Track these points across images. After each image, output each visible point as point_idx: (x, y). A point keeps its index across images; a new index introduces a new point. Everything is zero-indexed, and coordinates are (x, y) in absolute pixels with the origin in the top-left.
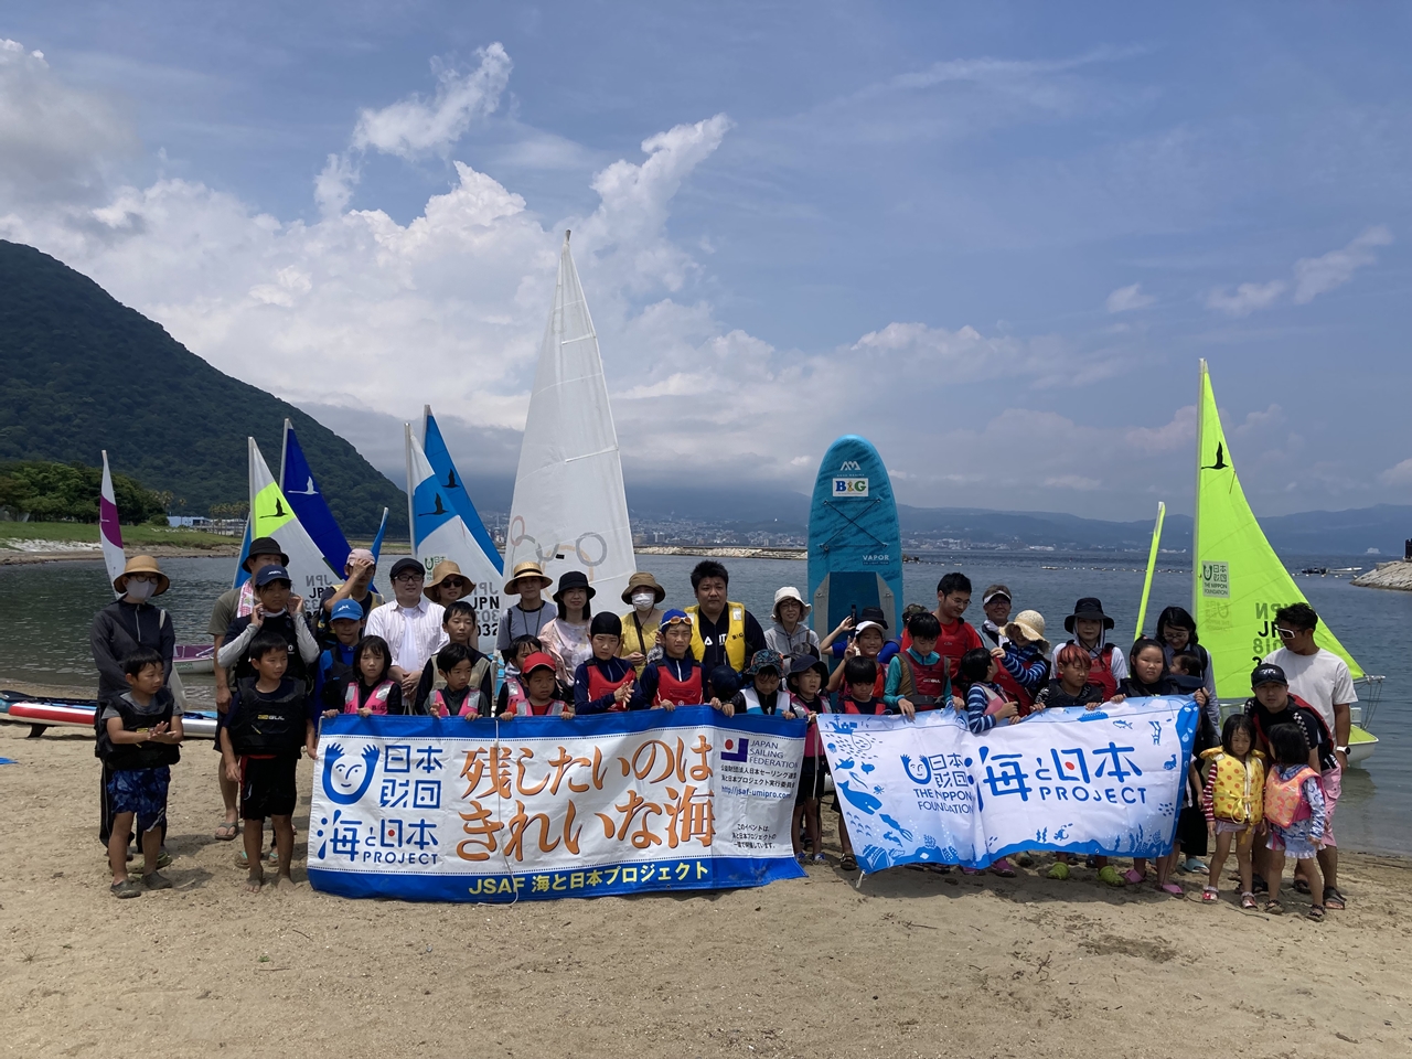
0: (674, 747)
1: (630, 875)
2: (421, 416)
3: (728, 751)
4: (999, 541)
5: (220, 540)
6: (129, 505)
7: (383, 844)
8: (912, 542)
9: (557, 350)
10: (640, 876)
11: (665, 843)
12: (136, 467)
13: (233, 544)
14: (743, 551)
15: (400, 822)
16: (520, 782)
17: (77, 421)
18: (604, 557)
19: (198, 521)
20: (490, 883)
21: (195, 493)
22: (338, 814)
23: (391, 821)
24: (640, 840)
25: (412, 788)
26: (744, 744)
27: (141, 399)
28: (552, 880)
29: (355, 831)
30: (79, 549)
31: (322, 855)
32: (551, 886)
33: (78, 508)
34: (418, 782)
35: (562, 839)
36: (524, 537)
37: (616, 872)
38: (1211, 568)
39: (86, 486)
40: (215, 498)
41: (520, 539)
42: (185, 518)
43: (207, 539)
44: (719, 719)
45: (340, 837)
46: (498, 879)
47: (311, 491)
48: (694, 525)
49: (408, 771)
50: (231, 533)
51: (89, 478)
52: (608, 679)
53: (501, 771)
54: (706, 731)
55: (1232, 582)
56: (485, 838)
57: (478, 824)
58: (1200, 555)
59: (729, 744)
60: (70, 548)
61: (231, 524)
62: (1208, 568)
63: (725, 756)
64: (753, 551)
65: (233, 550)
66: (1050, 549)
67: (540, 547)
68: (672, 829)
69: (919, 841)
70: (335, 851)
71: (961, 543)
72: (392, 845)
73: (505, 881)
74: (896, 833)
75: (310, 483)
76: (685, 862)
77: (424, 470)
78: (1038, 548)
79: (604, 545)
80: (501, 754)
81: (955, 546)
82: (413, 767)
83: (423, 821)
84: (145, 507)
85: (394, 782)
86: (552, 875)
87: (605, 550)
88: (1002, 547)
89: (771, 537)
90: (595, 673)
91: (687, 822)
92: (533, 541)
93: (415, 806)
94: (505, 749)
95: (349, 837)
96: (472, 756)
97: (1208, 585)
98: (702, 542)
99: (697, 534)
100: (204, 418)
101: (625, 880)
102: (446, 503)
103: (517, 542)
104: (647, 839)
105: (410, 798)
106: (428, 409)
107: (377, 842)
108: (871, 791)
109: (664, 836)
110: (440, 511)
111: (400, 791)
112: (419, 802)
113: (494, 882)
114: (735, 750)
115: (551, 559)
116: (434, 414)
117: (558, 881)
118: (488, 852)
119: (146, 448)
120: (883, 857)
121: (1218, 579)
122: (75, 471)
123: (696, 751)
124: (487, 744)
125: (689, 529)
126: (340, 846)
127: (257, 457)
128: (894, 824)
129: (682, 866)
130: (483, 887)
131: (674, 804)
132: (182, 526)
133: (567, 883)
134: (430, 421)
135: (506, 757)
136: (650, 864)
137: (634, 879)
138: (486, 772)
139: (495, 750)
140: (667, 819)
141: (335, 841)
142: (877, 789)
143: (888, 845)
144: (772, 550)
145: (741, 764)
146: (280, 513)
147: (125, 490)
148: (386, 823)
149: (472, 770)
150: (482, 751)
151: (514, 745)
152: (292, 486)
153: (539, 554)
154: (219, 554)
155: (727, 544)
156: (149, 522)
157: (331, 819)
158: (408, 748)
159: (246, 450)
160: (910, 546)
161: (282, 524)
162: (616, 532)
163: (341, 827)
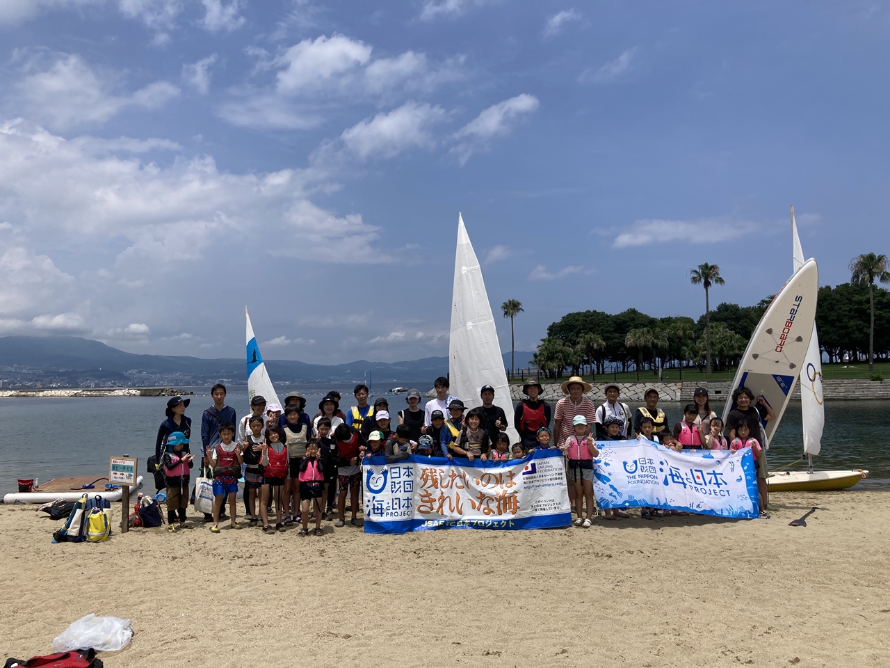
7: (393, 509)
15: (399, 499)
16: (441, 482)
20: (430, 522)
22: (374, 498)
23: (395, 499)
24: (486, 511)
25: (402, 483)
29: (381, 504)
31: (369, 515)
34: (404, 482)
35: (455, 508)
45: (376, 507)
46: (434, 521)
49: (400, 477)
56: (429, 505)
57: (427, 499)
59: (526, 468)
68: (498, 507)
69: (626, 498)
70: (374, 513)
72: (397, 509)
74: (615, 493)
80: (433, 471)
83: (408, 497)
85: (394, 482)
93: (405, 491)
95: (380, 507)
96: (424, 471)
105: (402, 489)
107: (391, 508)
108: (606, 475)
111: (397, 486)
112: (406, 490)
114: (530, 469)
118: (429, 510)
120: (607, 504)
124: (428, 467)
126: (376, 511)
128: (615, 490)
129: (503, 521)
130: (427, 524)
138: (429, 478)
141: (374, 509)
142: (610, 474)
143: (610, 499)
145: (533, 475)
149: (424, 477)
151: (436, 468)
157: (371, 500)
158: (399, 468)
163: (376, 503)
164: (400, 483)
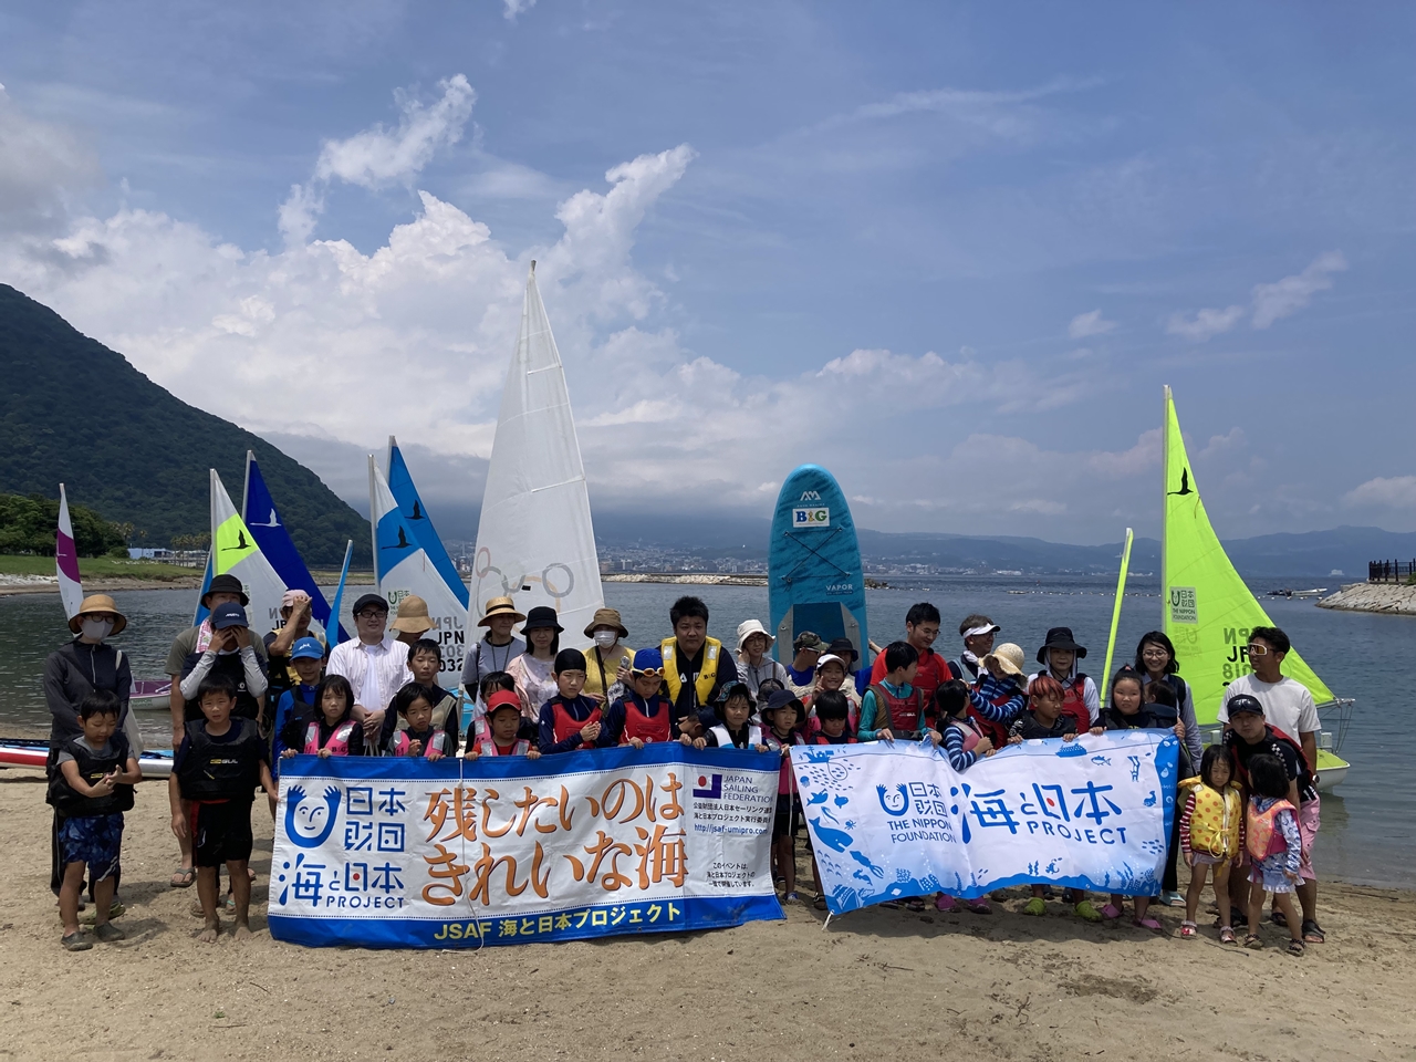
0: (643, 786)
1: (599, 918)
2: (385, 445)
3: (700, 788)
4: (967, 566)
5: (182, 572)
6: (88, 537)
7: (347, 889)
8: (881, 567)
9: (523, 380)
10: (610, 919)
11: (636, 885)
12: (97, 498)
13: (195, 576)
14: (712, 577)
15: (365, 866)
16: (485, 824)
17: (36, 453)
18: (571, 588)
19: (160, 553)
20: (456, 928)
21: (156, 524)
22: (301, 857)
23: (355, 865)
24: (610, 882)
25: (375, 829)
26: (717, 779)
27: (103, 431)
28: (520, 925)
29: (318, 875)
30: (36, 583)
31: (283, 900)
32: (518, 930)
33: (37, 541)
34: (381, 825)
35: (530, 882)
36: (490, 568)
37: (586, 915)
38: (1179, 593)
39: (44, 518)
40: (177, 529)
41: (485, 571)
42: (147, 550)
43: (168, 570)
44: (690, 756)
45: (303, 882)
46: (465, 924)
47: (273, 523)
48: (662, 552)
49: (370, 813)
50: (194, 564)
51: (48, 510)
52: (574, 718)
53: (466, 812)
54: (674, 768)
55: (1199, 607)
56: (450, 882)
57: (443, 868)
58: (1168, 581)
59: (702, 781)
60: (28, 581)
61: (193, 555)
62: (1176, 594)
63: (697, 793)
64: (721, 578)
65: (195, 582)
66: (1017, 573)
67: (505, 578)
68: (642, 870)
69: (891, 876)
70: (297, 896)
71: (929, 568)
72: (357, 889)
73: (471, 926)
74: (866, 871)
75: (273, 515)
76: (657, 903)
77: (387, 503)
78: (1005, 572)
79: (571, 575)
80: (466, 795)
81: (922, 571)
82: (375, 810)
83: (388, 864)
84: (105, 539)
85: (357, 824)
86: (519, 919)
87: (572, 581)
88: (970, 572)
89: (739, 563)
90: (560, 711)
91: (658, 863)
92: (498, 571)
93: (380, 849)
94: (470, 790)
95: (313, 881)
96: (435, 798)
97: (1176, 611)
98: (670, 569)
99: (665, 561)
100: (166, 448)
101: (595, 923)
102: (410, 536)
103: (483, 574)
104: (619, 879)
105: (374, 841)
106: (393, 440)
107: (341, 886)
108: (842, 828)
109: (635, 877)
110: (403, 544)
111: (363, 834)
112: (383, 845)
113: (460, 927)
114: (708, 787)
115: (517, 591)
116: (399, 443)
117: (526, 925)
118: (453, 896)
119: (106, 479)
120: (852, 897)
121: (1186, 603)
122: (35, 504)
123: (666, 789)
124: (451, 785)
125: (657, 556)
126: (302, 891)
127: (218, 488)
128: (865, 861)
129: (653, 907)
130: (449, 932)
131: (644, 844)
132: (143, 558)
133: (536, 927)
134: (395, 452)
135: (471, 799)
136: (621, 906)
137: (604, 922)
138: (450, 814)
139: (459, 791)
140: (637, 860)
141: (297, 885)
142: (849, 824)
143: (856, 883)
144: (740, 577)
145: (714, 801)
146: (243, 545)
147: (84, 522)
148: (351, 866)
149: (436, 813)
150: (446, 792)
151: (478, 785)
152: (254, 518)
153: (505, 585)
154: (180, 586)
155: (695, 571)
156: (108, 554)
157: (293, 864)
158: (370, 790)
159: (208, 480)
160: (878, 571)
161: (244, 556)
162: (583, 563)
163: (304, 871)
164: (370, 827)
